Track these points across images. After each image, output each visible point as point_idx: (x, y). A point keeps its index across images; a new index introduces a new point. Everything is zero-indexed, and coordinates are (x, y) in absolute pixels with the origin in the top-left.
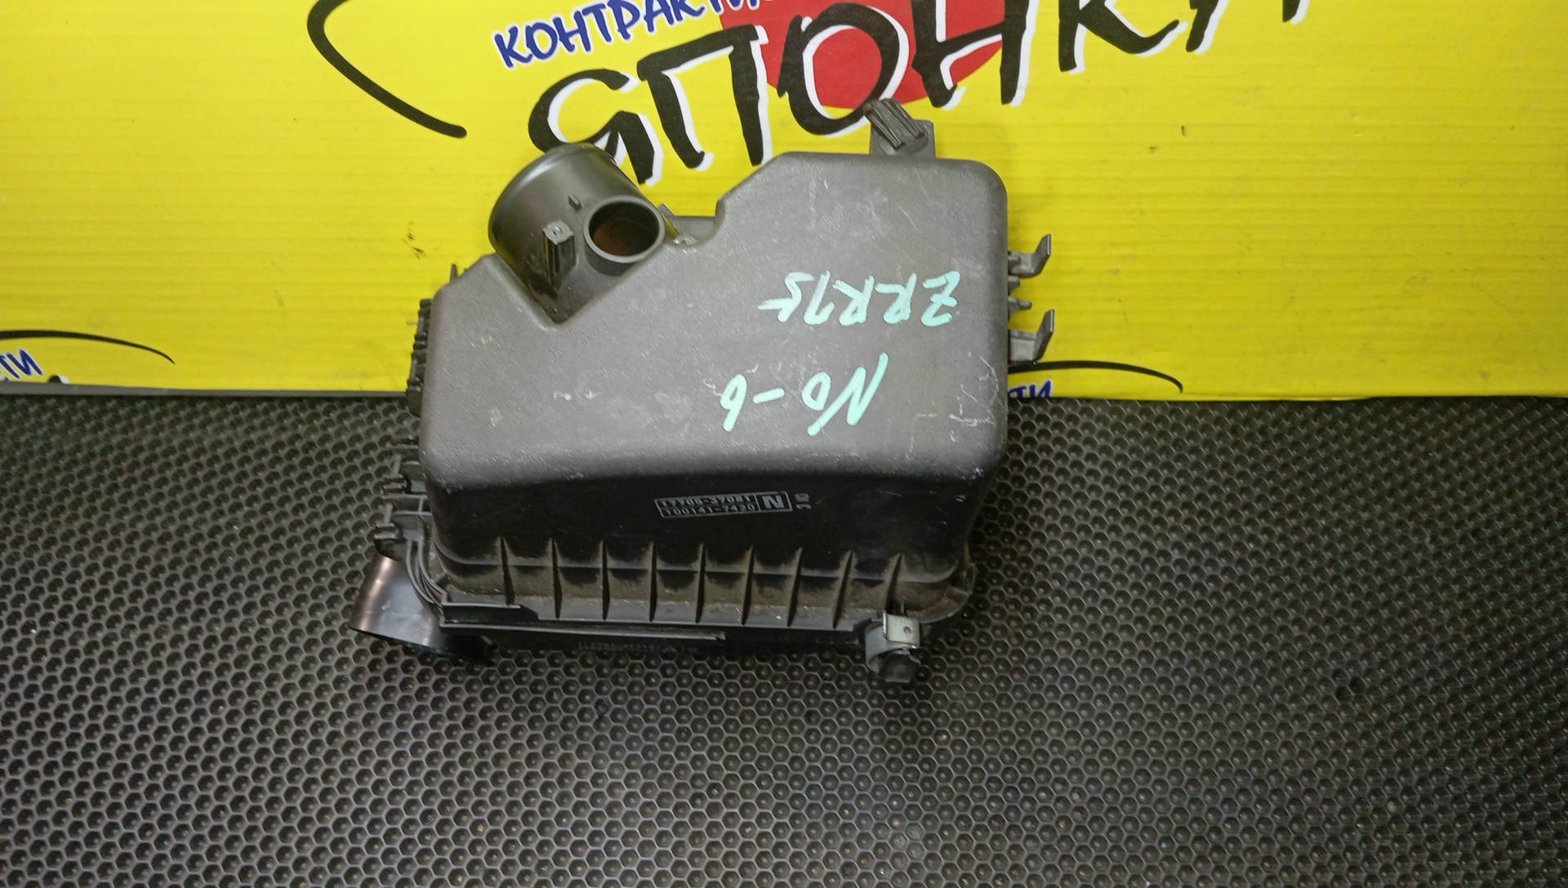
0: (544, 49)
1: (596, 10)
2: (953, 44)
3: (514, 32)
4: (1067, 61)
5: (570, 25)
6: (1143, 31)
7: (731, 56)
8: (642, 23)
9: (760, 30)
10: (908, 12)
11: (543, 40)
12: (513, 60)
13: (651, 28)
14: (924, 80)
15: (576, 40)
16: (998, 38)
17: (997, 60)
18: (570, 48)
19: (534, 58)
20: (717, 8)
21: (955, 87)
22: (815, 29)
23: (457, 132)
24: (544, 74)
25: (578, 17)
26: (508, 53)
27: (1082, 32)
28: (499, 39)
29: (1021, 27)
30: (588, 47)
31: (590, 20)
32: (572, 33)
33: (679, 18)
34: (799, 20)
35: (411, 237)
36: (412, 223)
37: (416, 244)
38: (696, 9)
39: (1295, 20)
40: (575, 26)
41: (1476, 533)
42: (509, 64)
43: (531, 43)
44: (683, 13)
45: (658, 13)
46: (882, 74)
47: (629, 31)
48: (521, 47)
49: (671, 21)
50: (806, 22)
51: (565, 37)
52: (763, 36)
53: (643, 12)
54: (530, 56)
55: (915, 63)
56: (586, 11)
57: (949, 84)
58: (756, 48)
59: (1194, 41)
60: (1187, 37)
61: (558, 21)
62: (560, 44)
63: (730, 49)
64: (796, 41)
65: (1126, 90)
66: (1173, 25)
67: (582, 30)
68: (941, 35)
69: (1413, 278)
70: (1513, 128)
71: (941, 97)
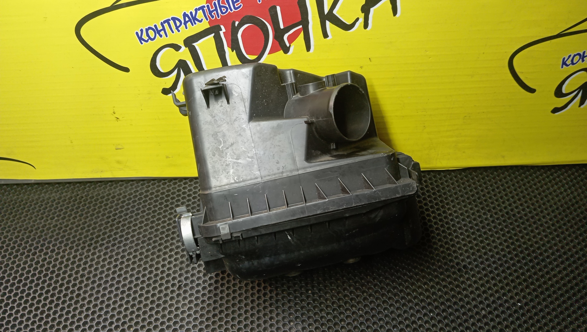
0: (152, 37)
1: (167, 21)
2: (287, 30)
3: (142, 30)
4: (326, 35)
5: (160, 28)
6: (349, 22)
7: (214, 37)
8: (183, 25)
9: (222, 27)
10: (269, 18)
11: (152, 33)
12: (142, 41)
13: (186, 28)
14: (279, 43)
15: (162, 33)
16: (301, 26)
17: (302, 35)
18: (161, 36)
19: (149, 40)
20: (207, 20)
21: (290, 46)
22: (240, 25)
23: (126, 70)
24: (153, 46)
25: (162, 24)
26: (141, 39)
27: (328, 23)
28: (137, 33)
29: (308, 23)
30: (167, 36)
31: (166, 25)
32: (161, 30)
33: (195, 24)
34: (234, 23)
35: (114, 113)
36: (114, 107)
37: (116, 115)
38: (200, 20)
39: (398, 15)
40: (162, 28)
41: (507, 213)
42: (142, 43)
43: (148, 35)
44: (196, 22)
45: (188, 22)
46: (265, 41)
47: (179, 29)
48: (145, 37)
49: (193, 25)
50: (237, 23)
51: (159, 32)
52: (224, 30)
53: (183, 22)
54: (148, 40)
55: (275, 37)
56: (165, 22)
57: (288, 45)
58: (221, 33)
59: (366, 26)
60: (363, 24)
61: (155, 26)
62: (157, 35)
63: (213, 34)
64: (235, 31)
65: (347, 45)
66: (357, 19)
67: (164, 29)
68: (282, 27)
69: (465, 116)
70: (484, 53)
71: (286, 50)
